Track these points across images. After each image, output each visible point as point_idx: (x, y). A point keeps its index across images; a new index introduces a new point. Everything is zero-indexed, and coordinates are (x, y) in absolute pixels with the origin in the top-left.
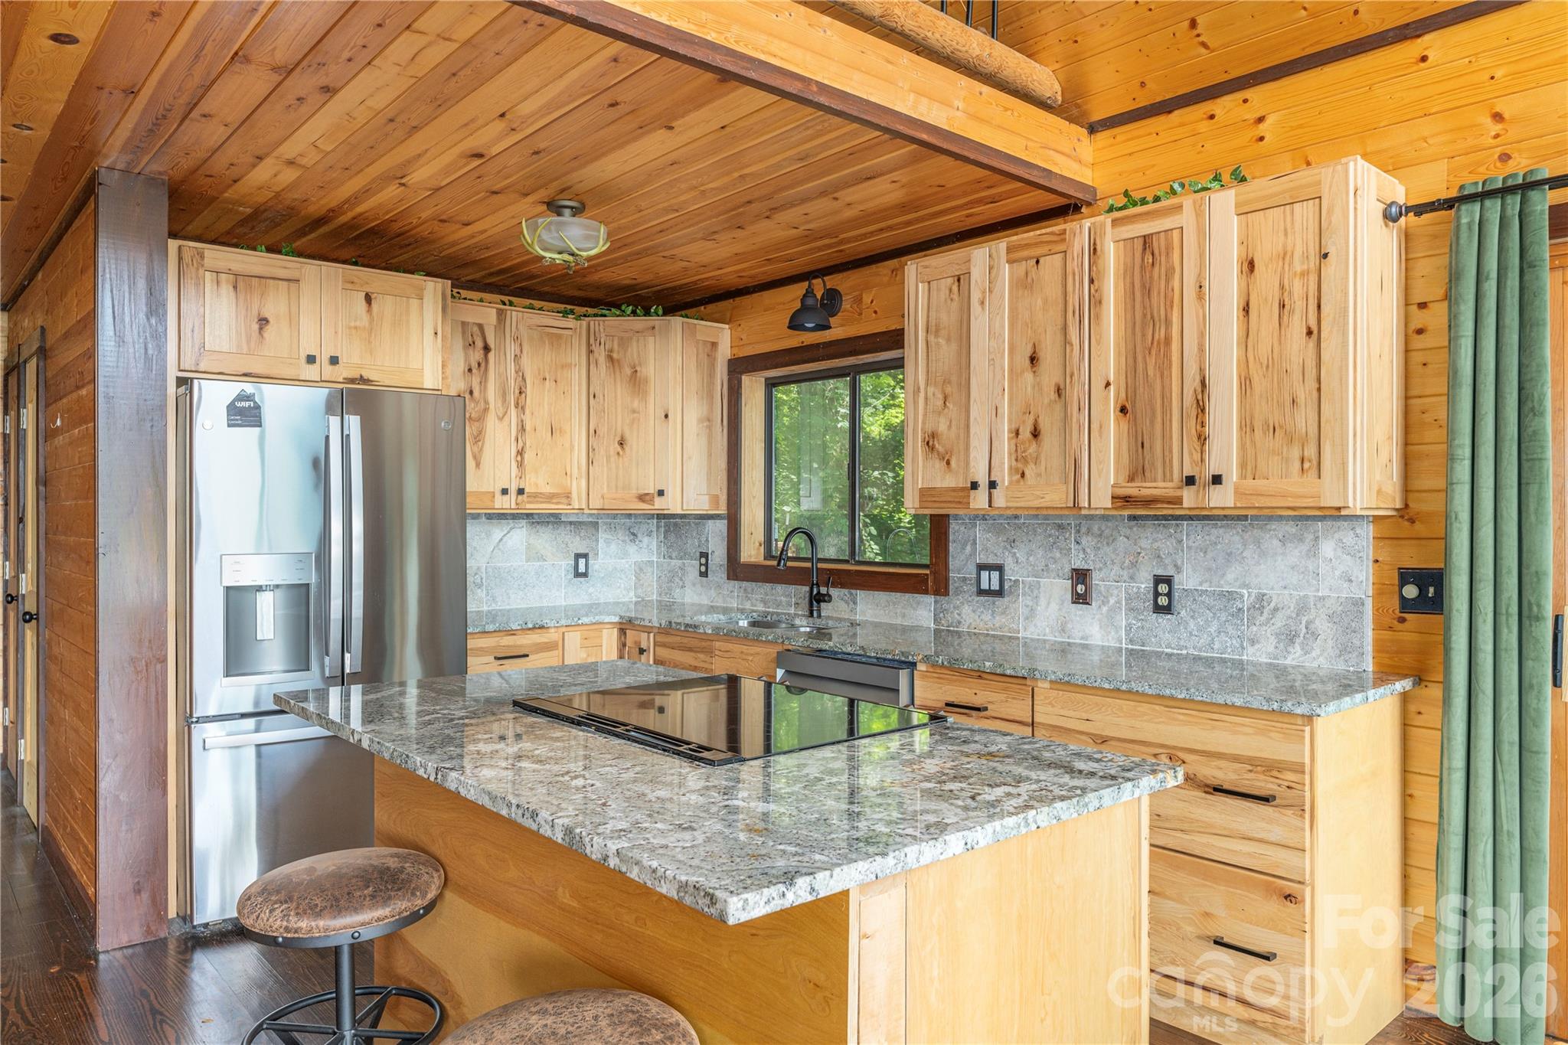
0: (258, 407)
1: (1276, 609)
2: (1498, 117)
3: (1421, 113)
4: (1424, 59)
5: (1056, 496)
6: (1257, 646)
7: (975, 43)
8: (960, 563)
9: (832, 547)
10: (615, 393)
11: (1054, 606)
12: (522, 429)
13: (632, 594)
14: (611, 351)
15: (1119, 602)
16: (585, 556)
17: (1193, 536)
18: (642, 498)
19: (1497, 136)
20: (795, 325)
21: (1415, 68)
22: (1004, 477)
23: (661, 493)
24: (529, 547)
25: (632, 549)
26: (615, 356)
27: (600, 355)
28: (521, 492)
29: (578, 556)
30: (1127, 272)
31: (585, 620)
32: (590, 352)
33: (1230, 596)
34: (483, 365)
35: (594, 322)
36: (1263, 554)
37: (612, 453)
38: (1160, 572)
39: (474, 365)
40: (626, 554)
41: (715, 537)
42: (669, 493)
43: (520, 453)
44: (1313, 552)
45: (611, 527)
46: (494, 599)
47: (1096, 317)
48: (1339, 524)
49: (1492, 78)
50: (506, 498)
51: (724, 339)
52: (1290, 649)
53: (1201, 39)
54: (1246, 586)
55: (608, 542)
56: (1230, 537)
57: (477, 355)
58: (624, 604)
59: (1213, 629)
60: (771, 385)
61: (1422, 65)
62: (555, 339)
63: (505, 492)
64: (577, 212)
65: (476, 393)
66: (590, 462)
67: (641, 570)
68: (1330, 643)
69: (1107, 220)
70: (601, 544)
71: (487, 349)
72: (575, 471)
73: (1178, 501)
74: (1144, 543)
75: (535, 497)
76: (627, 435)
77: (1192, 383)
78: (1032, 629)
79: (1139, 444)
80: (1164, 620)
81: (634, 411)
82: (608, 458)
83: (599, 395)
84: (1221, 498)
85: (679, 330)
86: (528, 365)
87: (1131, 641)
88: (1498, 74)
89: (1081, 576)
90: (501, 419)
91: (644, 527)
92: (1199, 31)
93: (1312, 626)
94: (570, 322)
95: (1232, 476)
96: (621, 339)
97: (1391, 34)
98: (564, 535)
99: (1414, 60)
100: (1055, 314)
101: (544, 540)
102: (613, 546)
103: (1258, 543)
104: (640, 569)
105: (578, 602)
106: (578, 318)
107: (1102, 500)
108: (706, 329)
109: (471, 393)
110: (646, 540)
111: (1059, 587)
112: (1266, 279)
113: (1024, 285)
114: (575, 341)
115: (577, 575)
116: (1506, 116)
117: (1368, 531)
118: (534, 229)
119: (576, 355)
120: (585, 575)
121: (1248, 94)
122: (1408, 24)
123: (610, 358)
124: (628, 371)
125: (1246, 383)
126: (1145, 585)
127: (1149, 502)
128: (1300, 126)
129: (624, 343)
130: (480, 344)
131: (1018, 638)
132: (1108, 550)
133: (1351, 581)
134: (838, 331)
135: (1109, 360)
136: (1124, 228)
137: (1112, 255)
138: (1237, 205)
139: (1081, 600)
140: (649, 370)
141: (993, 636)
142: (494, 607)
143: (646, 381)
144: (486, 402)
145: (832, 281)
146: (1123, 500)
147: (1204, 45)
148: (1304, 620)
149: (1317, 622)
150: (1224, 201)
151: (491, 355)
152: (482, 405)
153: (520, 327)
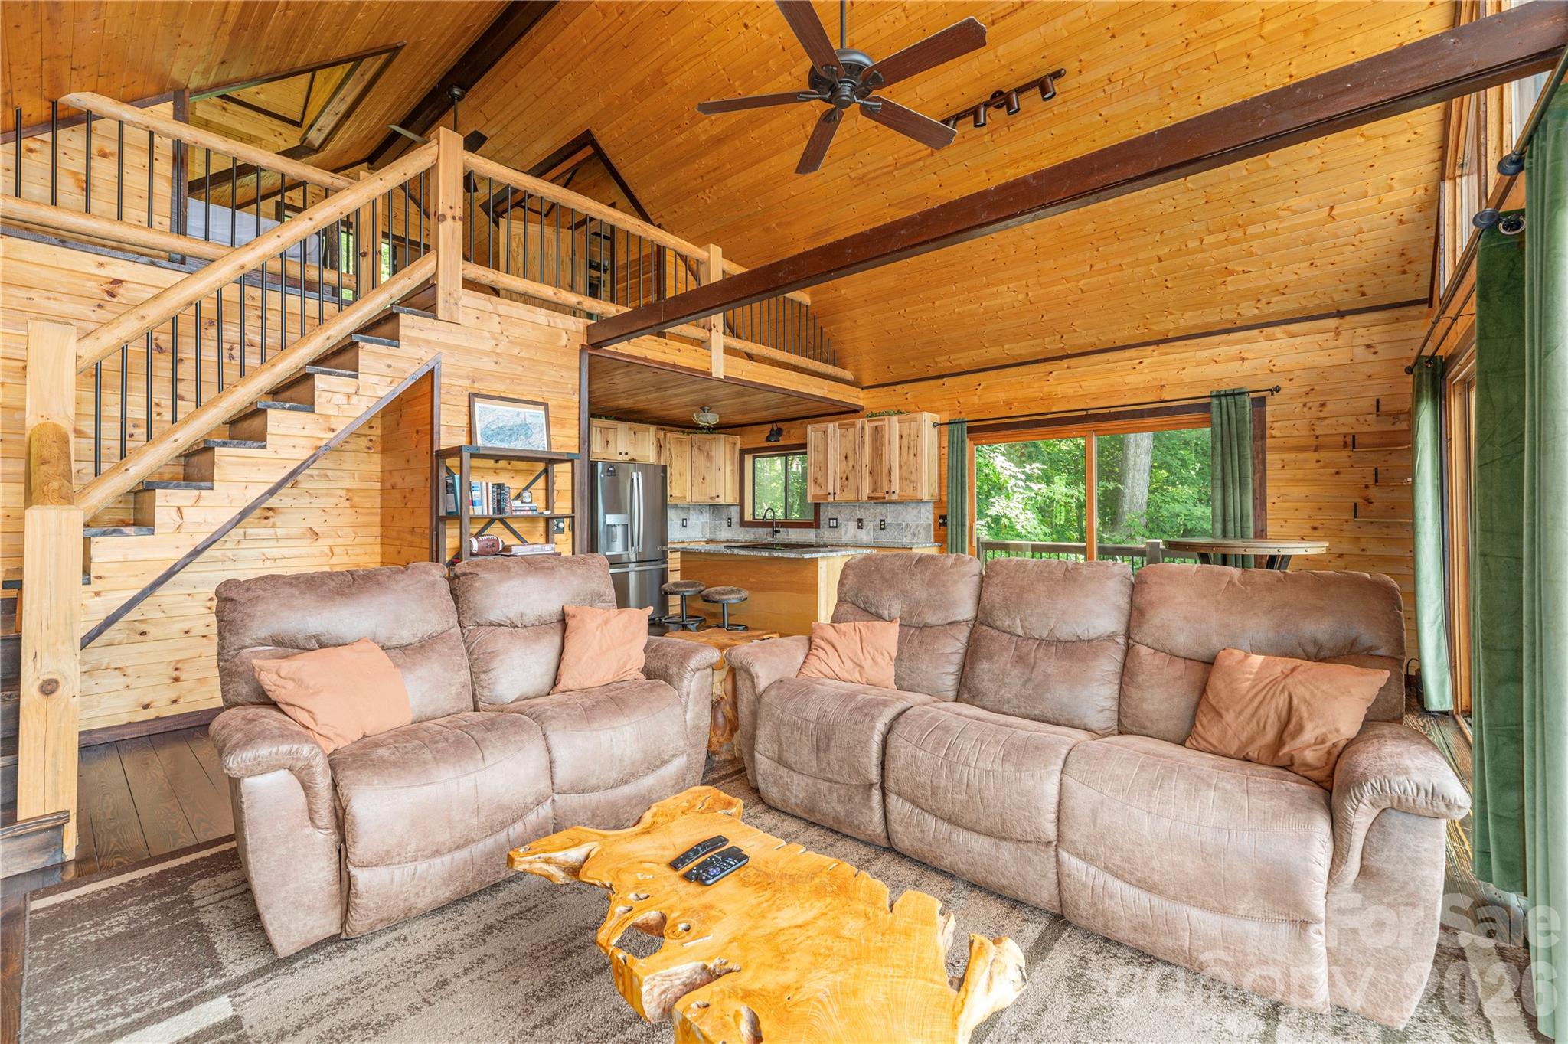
1: (911, 528)
2: (959, 402)
4: (944, 384)
5: (852, 497)
6: (906, 538)
7: (830, 369)
8: (823, 517)
9: (779, 514)
10: (700, 460)
11: (852, 530)
12: (671, 474)
13: (700, 534)
14: (699, 446)
15: (870, 528)
16: (686, 519)
17: (890, 508)
18: (711, 498)
20: (768, 439)
22: (838, 491)
23: (718, 496)
25: (701, 517)
26: (701, 448)
27: (696, 448)
28: (671, 496)
29: (683, 520)
30: (871, 435)
32: (692, 446)
33: (900, 524)
34: (661, 452)
35: (694, 436)
36: (906, 512)
37: (700, 482)
38: (882, 518)
40: (699, 519)
41: (734, 512)
42: (720, 497)
43: (671, 482)
44: (918, 512)
45: (694, 509)
47: (863, 447)
48: (924, 504)
49: (958, 392)
50: (680, 500)
51: (738, 442)
52: (914, 538)
54: (903, 521)
56: (899, 508)
57: (658, 449)
58: (698, 537)
59: (895, 534)
60: (754, 458)
62: (681, 442)
66: (692, 485)
68: (923, 534)
69: (866, 420)
70: (692, 515)
72: (687, 489)
73: (885, 498)
74: (877, 510)
75: (676, 498)
76: (706, 476)
77: (888, 467)
78: (845, 537)
79: (875, 483)
80: (883, 532)
81: (708, 467)
82: (699, 484)
83: (695, 460)
84: (895, 497)
85: (723, 439)
86: (673, 452)
87: (874, 539)
89: (860, 520)
93: (920, 532)
94: (685, 436)
95: (897, 491)
98: (679, 511)
100: (852, 444)
102: (696, 516)
103: (905, 509)
104: (703, 525)
106: (688, 434)
107: (865, 498)
108: (731, 438)
110: (705, 514)
111: (854, 525)
112: (905, 440)
113: (843, 435)
114: (687, 442)
115: (682, 526)
117: (932, 505)
118: (698, 417)
119: (687, 447)
123: (699, 448)
124: (705, 453)
125: (900, 467)
126: (878, 522)
127: (877, 498)
129: (704, 443)
130: (658, 445)
131: (841, 540)
132: (867, 512)
133: (927, 519)
134: (781, 443)
135: (867, 460)
136: (870, 422)
137: (867, 429)
138: (899, 421)
139: (860, 527)
140: (713, 453)
143: (712, 456)
145: (780, 425)
146: (870, 498)
147: (892, 372)
148: (918, 530)
149: (921, 529)
150: (895, 419)
151: (662, 449)
153: (671, 439)
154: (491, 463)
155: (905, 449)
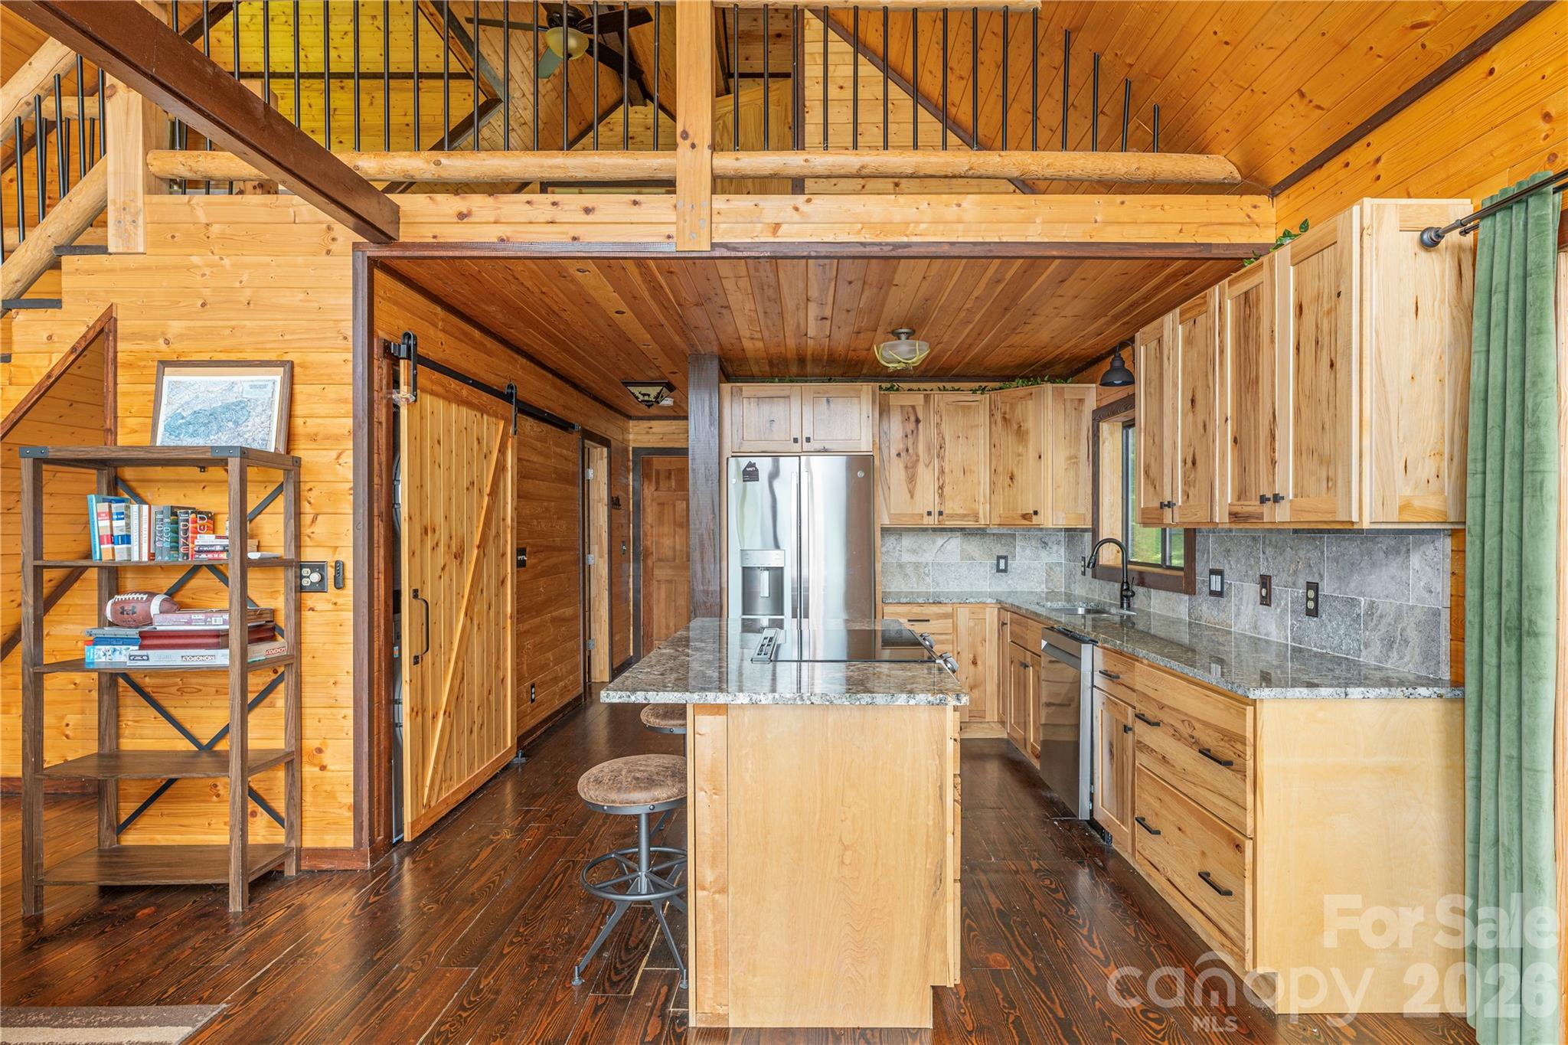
0: (757, 470)
1: (1381, 617)
2: (1547, 117)
3: (1489, 127)
4: (1491, 72)
5: (1202, 513)
6: (1369, 650)
7: (1119, 164)
8: (1201, 567)
10: (1007, 443)
11: (1251, 607)
12: (942, 472)
13: (1043, 586)
14: (1005, 413)
15: (1286, 604)
16: (1005, 558)
17: (1330, 548)
18: (1025, 516)
19: (1547, 137)
20: (1107, 382)
21: (1485, 83)
22: (1179, 498)
23: (1036, 513)
24: (962, 550)
25: (1043, 554)
26: (1007, 416)
27: (999, 417)
28: (941, 513)
29: (999, 558)
30: (1237, 323)
31: (972, 600)
32: (992, 415)
33: (1353, 603)
34: (915, 432)
35: (995, 394)
36: (1373, 565)
37: (1006, 485)
38: (1310, 580)
39: (909, 432)
40: (1038, 557)
41: (1088, 545)
42: (1041, 513)
43: (941, 488)
44: (1405, 567)
45: (1026, 538)
46: (938, 584)
47: (1222, 364)
48: (1423, 537)
49: (1543, 77)
50: (931, 518)
51: (1091, 395)
52: (1390, 654)
53: (1314, 103)
54: (1362, 594)
55: (1023, 548)
56: (1353, 549)
57: (911, 425)
58: (1036, 593)
59: (1342, 632)
60: (1125, 428)
61: (1490, 78)
62: (966, 409)
63: (929, 514)
64: (909, 336)
65: (911, 451)
66: (992, 492)
67: (1051, 569)
68: (1417, 650)
69: (1228, 280)
70: (1018, 549)
71: (918, 421)
72: (982, 500)
73: (1260, 517)
74: (1301, 553)
75: (955, 516)
76: (1015, 473)
77: (1268, 415)
78: (1238, 625)
79: (1242, 471)
80: (1312, 622)
81: (1019, 455)
82: (1003, 488)
83: (998, 445)
84: (1283, 514)
85: (1050, 393)
86: (947, 429)
87: (1293, 639)
88: (1548, 71)
89: (1265, 581)
90: (927, 466)
91: (1054, 538)
92: (1309, 97)
93: (1404, 634)
94: (978, 397)
95: (1289, 495)
96: (1011, 404)
97: (1463, 55)
98: (989, 542)
99: (1484, 75)
100: (1203, 363)
101: (974, 547)
102: (1028, 552)
103: (1370, 553)
105: (999, 589)
106: (984, 392)
108: (1070, 389)
109: (907, 450)
110: (1055, 547)
111: (1253, 591)
112: (1309, 318)
113: (1188, 340)
114: (981, 412)
115: (999, 570)
116: (1553, 114)
117: (1443, 544)
119: (982, 418)
120: (1005, 571)
121: (1370, 138)
122: (1475, 42)
123: (1004, 419)
124: (1015, 426)
126: (1301, 590)
127: (1247, 518)
128: (1404, 160)
129: (1013, 407)
130: (913, 419)
131: (1230, 633)
132: (1281, 559)
133: (1431, 592)
135: (1228, 399)
136: (1237, 286)
137: (1229, 308)
138: (1293, 257)
139: (1265, 602)
140: (1030, 425)
141: (1219, 629)
142: (938, 589)
143: (1027, 432)
144: (918, 456)
146: (1234, 517)
147: (1318, 107)
148: (1400, 626)
149: (1408, 629)
150: (1285, 254)
151: (921, 426)
152: (915, 458)
153: (941, 404)
154: (194, 472)
155: (1308, 348)
